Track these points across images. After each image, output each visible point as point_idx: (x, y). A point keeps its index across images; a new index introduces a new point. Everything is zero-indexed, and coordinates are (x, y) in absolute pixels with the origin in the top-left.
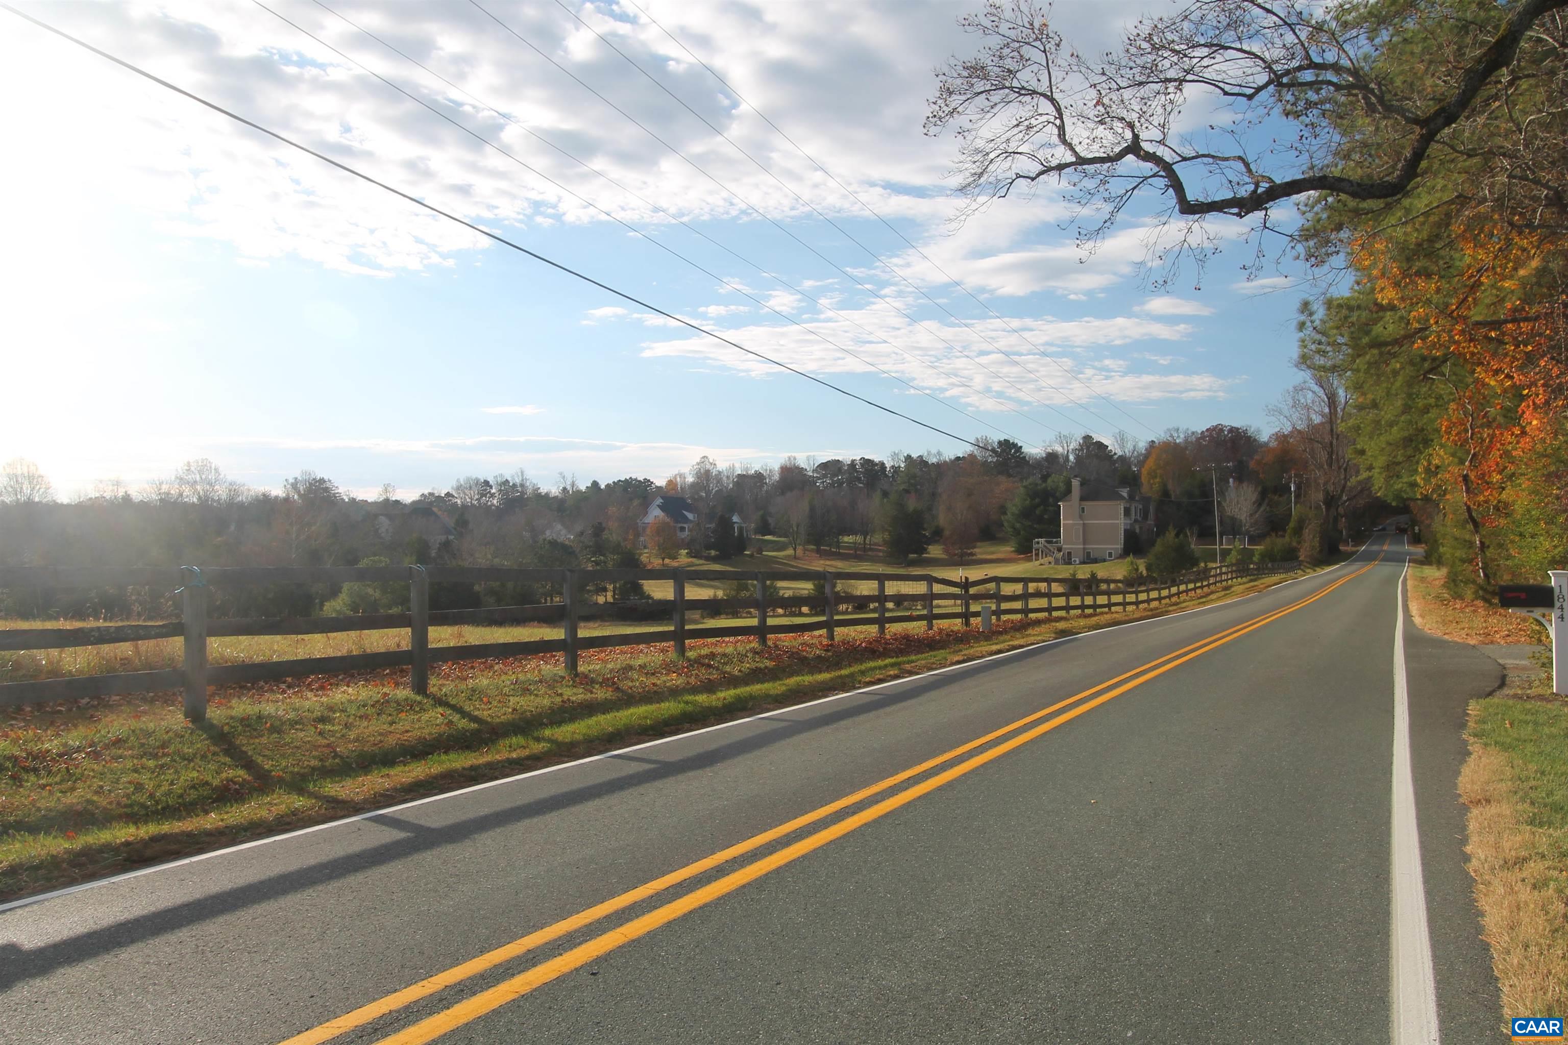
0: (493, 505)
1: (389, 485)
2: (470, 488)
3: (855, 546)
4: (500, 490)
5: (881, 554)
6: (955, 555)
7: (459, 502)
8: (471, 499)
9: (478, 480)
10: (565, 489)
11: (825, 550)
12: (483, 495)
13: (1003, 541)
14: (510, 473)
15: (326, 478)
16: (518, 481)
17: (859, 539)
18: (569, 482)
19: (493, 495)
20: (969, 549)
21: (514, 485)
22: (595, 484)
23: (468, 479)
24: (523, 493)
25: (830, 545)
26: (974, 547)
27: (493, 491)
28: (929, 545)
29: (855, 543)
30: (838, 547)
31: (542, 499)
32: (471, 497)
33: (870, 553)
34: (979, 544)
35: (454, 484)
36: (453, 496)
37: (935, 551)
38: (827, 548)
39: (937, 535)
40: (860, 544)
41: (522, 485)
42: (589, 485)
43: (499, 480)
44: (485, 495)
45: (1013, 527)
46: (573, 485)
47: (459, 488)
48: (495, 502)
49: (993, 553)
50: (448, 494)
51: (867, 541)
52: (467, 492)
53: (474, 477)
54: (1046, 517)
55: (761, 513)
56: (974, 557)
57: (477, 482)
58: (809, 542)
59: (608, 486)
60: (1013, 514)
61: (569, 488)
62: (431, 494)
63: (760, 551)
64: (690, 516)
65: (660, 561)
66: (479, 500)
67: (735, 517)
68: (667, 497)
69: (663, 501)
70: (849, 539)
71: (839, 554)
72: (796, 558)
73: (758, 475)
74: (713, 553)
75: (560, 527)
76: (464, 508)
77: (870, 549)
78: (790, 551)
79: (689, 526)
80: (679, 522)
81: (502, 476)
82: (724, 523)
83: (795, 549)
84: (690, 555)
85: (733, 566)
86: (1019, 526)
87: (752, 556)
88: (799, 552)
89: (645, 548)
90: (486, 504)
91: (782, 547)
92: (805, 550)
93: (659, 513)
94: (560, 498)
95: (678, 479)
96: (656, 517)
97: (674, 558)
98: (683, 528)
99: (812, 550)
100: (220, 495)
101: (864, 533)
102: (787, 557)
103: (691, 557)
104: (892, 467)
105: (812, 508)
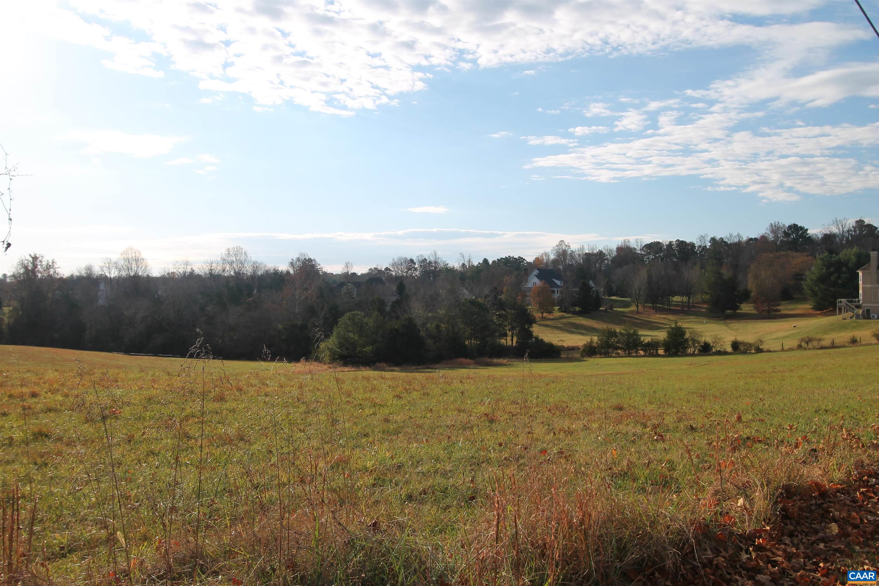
0: (416, 276)
1: (349, 263)
2: (402, 265)
3: (682, 305)
4: (421, 266)
5: (704, 310)
6: (764, 311)
7: (394, 274)
8: (402, 271)
9: (406, 259)
10: (463, 265)
11: (659, 307)
12: (409, 269)
13: (803, 300)
14: (428, 254)
15: (312, 258)
16: (432, 259)
17: (685, 299)
18: (467, 260)
19: (416, 269)
20: (775, 307)
21: (430, 262)
22: (486, 261)
23: (400, 259)
24: (436, 268)
25: (662, 304)
26: (779, 305)
27: (416, 266)
28: (741, 303)
29: (682, 302)
30: (669, 305)
31: (449, 271)
33: (693, 309)
34: (782, 303)
35: (391, 262)
36: (390, 270)
37: (746, 308)
38: (661, 306)
39: (745, 296)
40: (686, 303)
41: (435, 262)
42: (481, 262)
43: (421, 259)
44: (411, 269)
45: (812, 290)
46: (469, 261)
47: (394, 265)
48: (417, 273)
49: (792, 310)
50: (387, 269)
51: (691, 301)
52: (400, 267)
53: (404, 257)
54: (840, 282)
55: (607, 280)
56: (779, 313)
57: (406, 260)
58: (647, 302)
59: (494, 262)
60: (812, 280)
61: (466, 264)
62: (375, 269)
63: (611, 308)
64: (558, 282)
65: (540, 315)
66: (407, 272)
67: (591, 283)
68: (538, 269)
69: (536, 272)
70: (677, 299)
71: (670, 310)
72: (638, 312)
73: (601, 253)
74: (577, 309)
75: (465, 291)
76: (397, 278)
77: (693, 306)
78: (633, 308)
79: (559, 289)
80: (551, 287)
81: (422, 255)
82: (586, 288)
83: (637, 306)
84: (560, 310)
85: (593, 318)
86: (817, 289)
87: (606, 311)
88: (641, 309)
89: (528, 305)
90: (411, 275)
91: (626, 305)
92: (645, 307)
93: (536, 280)
94: (461, 271)
95: (544, 257)
96: (535, 284)
97: (550, 312)
98: (554, 292)
99: (649, 307)
100: (248, 270)
101: (688, 294)
102: (631, 312)
103: (562, 312)
104: (700, 246)
105: (650, 277)
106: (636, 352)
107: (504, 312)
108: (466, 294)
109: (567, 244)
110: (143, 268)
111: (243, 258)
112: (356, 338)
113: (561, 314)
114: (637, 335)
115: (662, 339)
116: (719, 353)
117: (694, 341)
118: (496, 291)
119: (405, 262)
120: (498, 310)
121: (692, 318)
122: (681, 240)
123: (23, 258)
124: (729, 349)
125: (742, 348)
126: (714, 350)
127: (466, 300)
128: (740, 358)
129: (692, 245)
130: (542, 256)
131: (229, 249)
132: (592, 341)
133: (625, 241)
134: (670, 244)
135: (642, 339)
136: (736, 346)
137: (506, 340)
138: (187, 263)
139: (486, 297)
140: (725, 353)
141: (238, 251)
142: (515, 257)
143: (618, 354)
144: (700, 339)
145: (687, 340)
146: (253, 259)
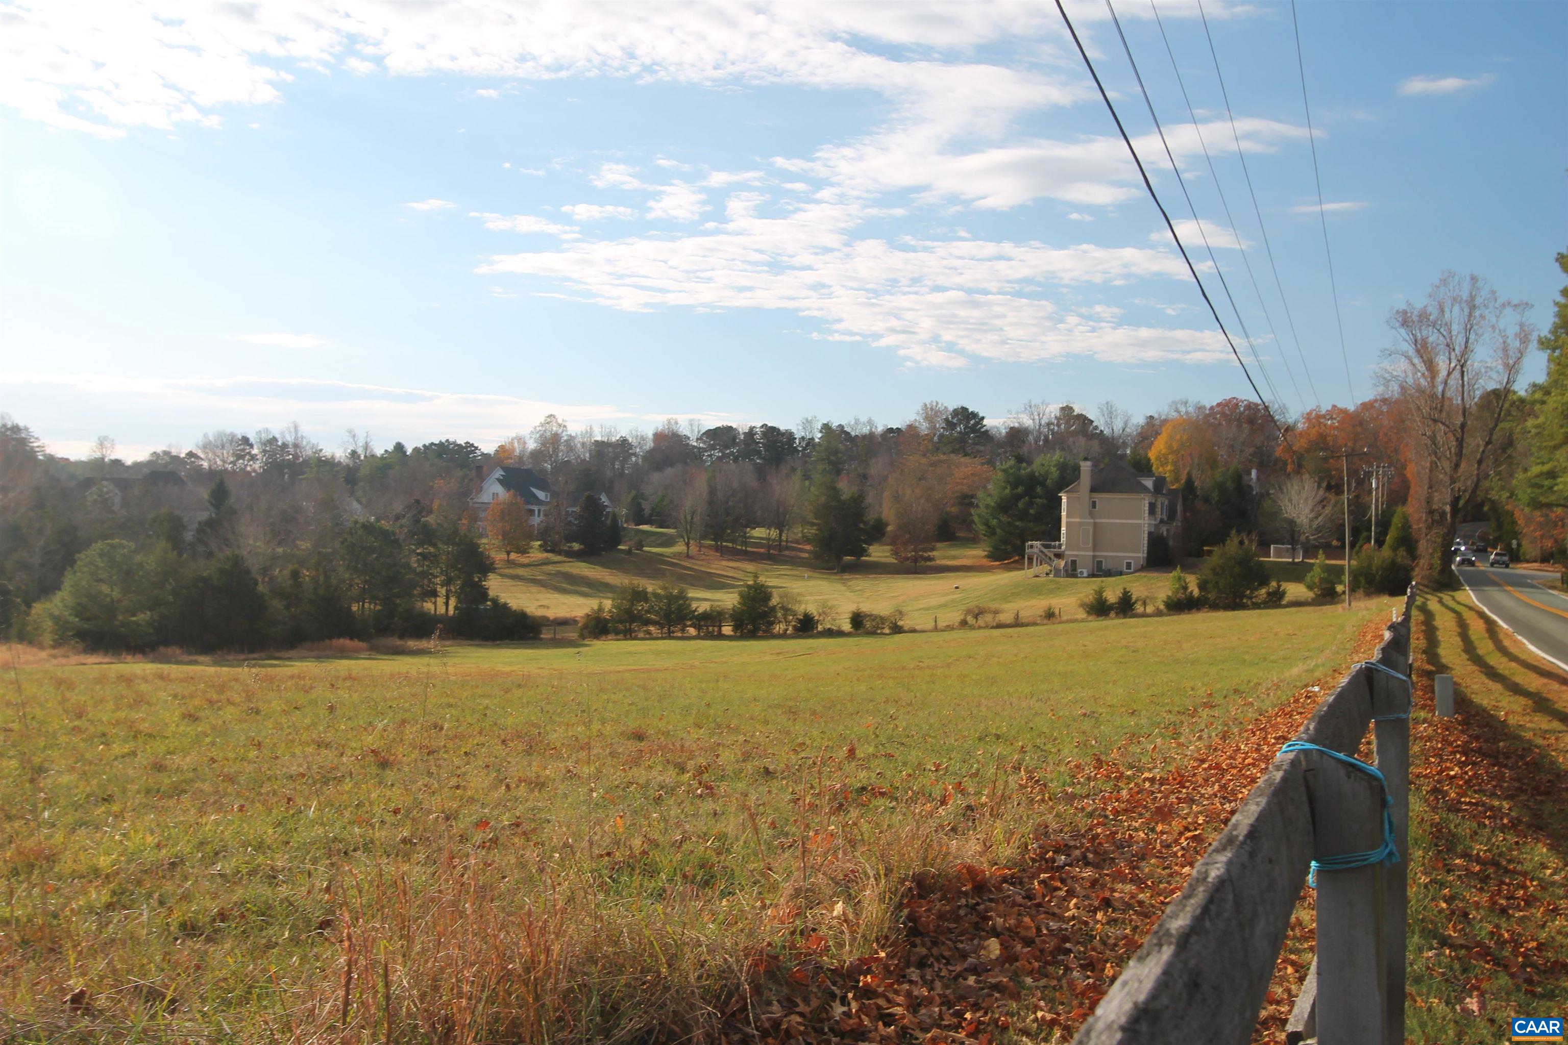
0: (254, 471)
1: (106, 438)
2: (223, 447)
3: (768, 544)
4: (265, 451)
5: (806, 555)
6: (907, 559)
7: (205, 465)
8: (224, 462)
9: (233, 436)
10: (354, 453)
11: (726, 547)
12: (239, 457)
13: (972, 542)
14: (280, 429)
16: (290, 439)
17: (774, 533)
18: (361, 443)
19: (253, 458)
20: (925, 551)
21: (285, 445)
22: (399, 447)
23: (220, 435)
24: (296, 456)
25: (733, 541)
26: (932, 549)
27: (255, 451)
28: (870, 544)
29: (768, 539)
30: (745, 544)
31: (326, 465)
32: (223, 461)
33: (787, 553)
34: (938, 545)
35: (200, 440)
36: (197, 457)
37: (878, 553)
38: (730, 545)
39: (877, 532)
40: (774, 540)
41: (296, 446)
42: (390, 448)
43: (264, 437)
44: (242, 457)
45: (987, 524)
46: (366, 447)
47: (207, 446)
48: (256, 466)
49: (954, 558)
50: (191, 454)
51: (784, 538)
52: (219, 452)
53: (228, 431)
54: (1031, 511)
55: (633, 493)
56: (932, 563)
57: (232, 439)
58: (704, 536)
59: (416, 450)
60: (987, 507)
61: (360, 451)
62: (166, 453)
63: (640, 546)
64: (541, 495)
65: (504, 556)
66: (234, 463)
67: (604, 499)
68: (504, 469)
69: (499, 473)
70: (759, 533)
71: (746, 553)
72: (688, 556)
73: (624, 443)
74: (576, 546)
75: (356, 505)
76: (212, 474)
77: (787, 548)
78: (680, 548)
79: (542, 508)
80: (528, 503)
81: (267, 430)
82: (593, 507)
83: (688, 544)
84: (544, 548)
85: (605, 565)
86: (994, 522)
87: (629, 552)
88: (693, 550)
89: (481, 536)
90: (243, 470)
91: (669, 542)
92: (701, 546)
93: (499, 489)
94: (348, 466)
95: (516, 445)
96: (495, 495)
97: (524, 551)
98: (532, 512)
99: (709, 547)
101: (780, 525)
102: (677, 555)
103: (547, 551)
104: (803, 438)
105: (712, 491)
106: (683, 630)
107: (432, 550)
108: (356, 511)
109: (560, 421)
112: (116, 594)
113: (545, 555)
114: (685, 598)
115: (730, 607)
116: (830, 633)
117: (786, 610)
118: (419, 508)
119: (231, 441)
120: (420, 544)
121: (784, 569)
122: (769, 425)
124: (847, 627)
125: (868, 624)
126: (820, 628)
127: (356, 522)
128: (866, 643)
129: (790, 435)
130: (512, 443)
132: (600, 609)
133: (669, 422)
134: (751, 433)
135: (694, 605)
136: (858, 620)
137: (435, 603)
139: (398, 518)
140: (840, 634)
142: (459, 442)
143: (649, 633)
144: (796, 607)
145: (774, 608)
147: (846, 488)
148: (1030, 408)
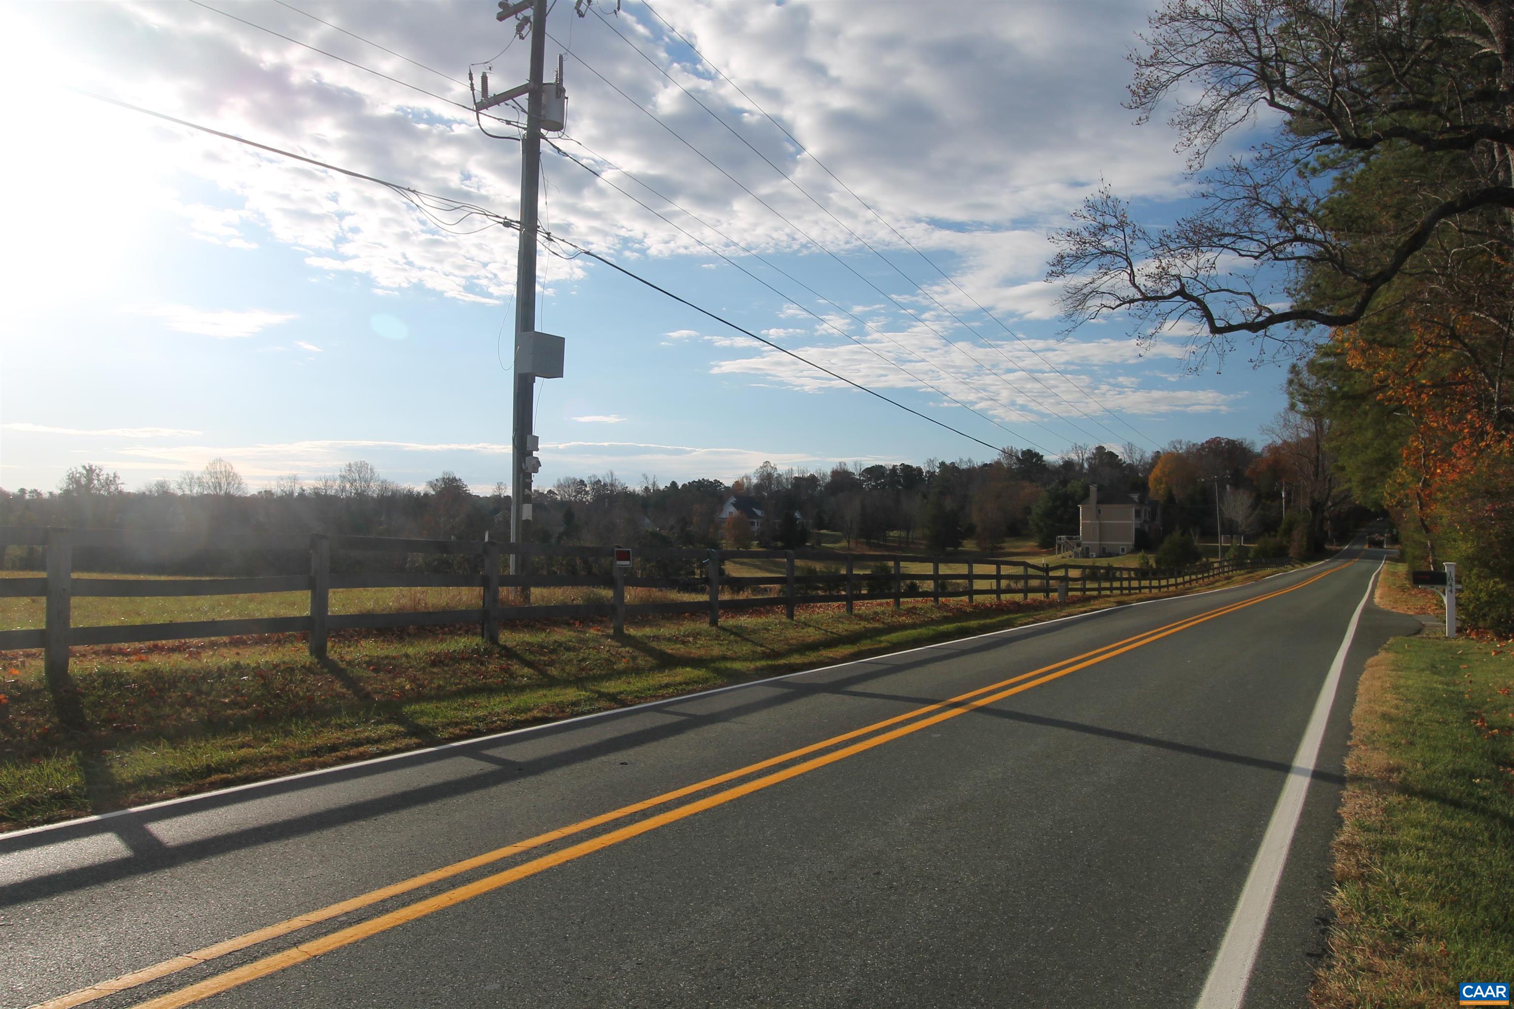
0: (587, 501)
1: (501, 483)
2: (569, 486)
3: (899, 540)
4: (593, 489)
5: (922, 547)
6: (987, 548)
7: (559, 498)
8: (569, 496)
9: (575, 480)
10: (647, 488)
11: (873, 542)
12: (579, 493)
13: (1028, 536)
14: (602, 475)
15: (457, 478)
16: (608, 481)
17: (903, 534)
18: (650, 482)
19: (587, 493)
20: (999, 544)
21: (605, 485)
22: (674, 484)
23: (567, 479)
24: (612, 491)
25: (877, 538)
26: (1003, 541)
27: (588, 489)
28: (964, 539)
29: (899, 537)
30: (885, 540)
31: (628, 497)
32: (569, 495)
33: (912, 546)
34: (1008, 538)
35: (555, 483)
36: (555, 493)
37: (969, 545)
38: (875, 540)
39: (970, 532)
40: (904, 538)
41: (612, 485)
42: (669, 485)
43: (593, 479)
44: (581, 493)
45: (1037, 526)
46: (654, 484)
47: (559, 486)
48: (589, 498)
49: (1019, 547)
50: (550, 492)
51: (910, 536)
52: (566, 490)
53: (572, 477)
54: (1066, 517)
55: (817, 510)
56: (1003, 551)
58: (859, 536)
59: (684, 485)
60: (1037, 514)
61: (650, 487)
63: (819, 543)
64: (758, 512)
66: (575, 496)
67: (797, 514)
68: (738, 496)
69: (735, 499)
70: (894, 534)
71: (887, 547)
72: (848, 548)
73: (813, 477)
74: (779, 544)
75: (647, 521)
76: (563, 504)
77: (912, 543)
78: (844, 544)
79: (759, 521)
80: (750, 517)
81: (595, 476)
82: (790, 519)
83: (849, 542)
84: (760, 545)
86: (1042, 524)
87: (812, 547)
88: (852, 545)
89: (722, 539)
90: (581, 501)
91: (837, 540)
92: (857, 541)
93: (732, 509)
94: (643, 496)
95: (745, 481)
96: (731, 513)
97: (747, 548)
98: (753, 523)
99: (862, 544)
100: (374, 490)
102: (841, 547)
103: (761, 547)
104: (928, 472)
105: (864, 509)
108: (648, 524)
109: (772, 465)
110: (236, 485)
111: (368, 476)
118: (684, 522)
119: (574, 483)
120: (685, 544)
122: (906, 464)
123: (74, 470)
127: (647, 531)
129: (919, 471)
130: (742, 480)
131: (350, 464)
133: (841, 464)
134: (894, 469)
138: (295, 479)
139: (672, 528)
141: (362, 467)
142: (710, 480)
146: (382, 477)
147: (949, 504)
148: (1076, 448)
